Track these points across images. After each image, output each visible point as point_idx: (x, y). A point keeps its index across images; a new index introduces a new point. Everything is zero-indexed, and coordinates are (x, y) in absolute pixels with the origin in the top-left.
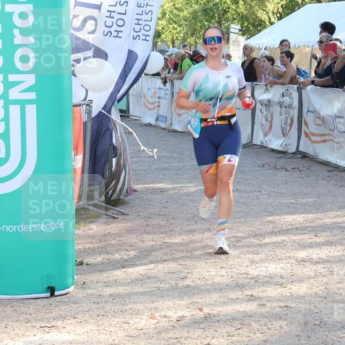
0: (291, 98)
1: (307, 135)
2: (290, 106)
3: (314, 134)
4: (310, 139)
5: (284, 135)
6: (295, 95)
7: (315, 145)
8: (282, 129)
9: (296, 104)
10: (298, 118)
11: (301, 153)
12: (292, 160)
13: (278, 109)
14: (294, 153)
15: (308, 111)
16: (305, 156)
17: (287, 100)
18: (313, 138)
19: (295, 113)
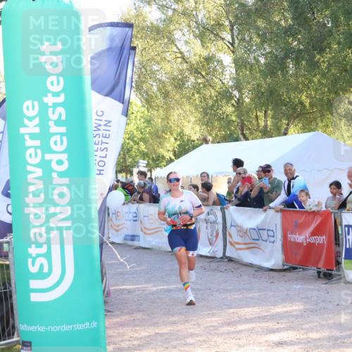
0: (216, 216)
1: (231, 244)
2: (215, 222)
3: (238, 243)
4: (234, 246)
5: (211, 244)
6: (219, 214)
7: (239, 251)
8: (209, 240)
9: (220, 220)
10: (223, 231)
11: (227, 257)
12: (222, 263)
13: (205, 225)
14: (222, 258)
15: (231, 226)
16: (230, 260)
17: (212, 217)
18: (237, 246)
19: (220, 227)
